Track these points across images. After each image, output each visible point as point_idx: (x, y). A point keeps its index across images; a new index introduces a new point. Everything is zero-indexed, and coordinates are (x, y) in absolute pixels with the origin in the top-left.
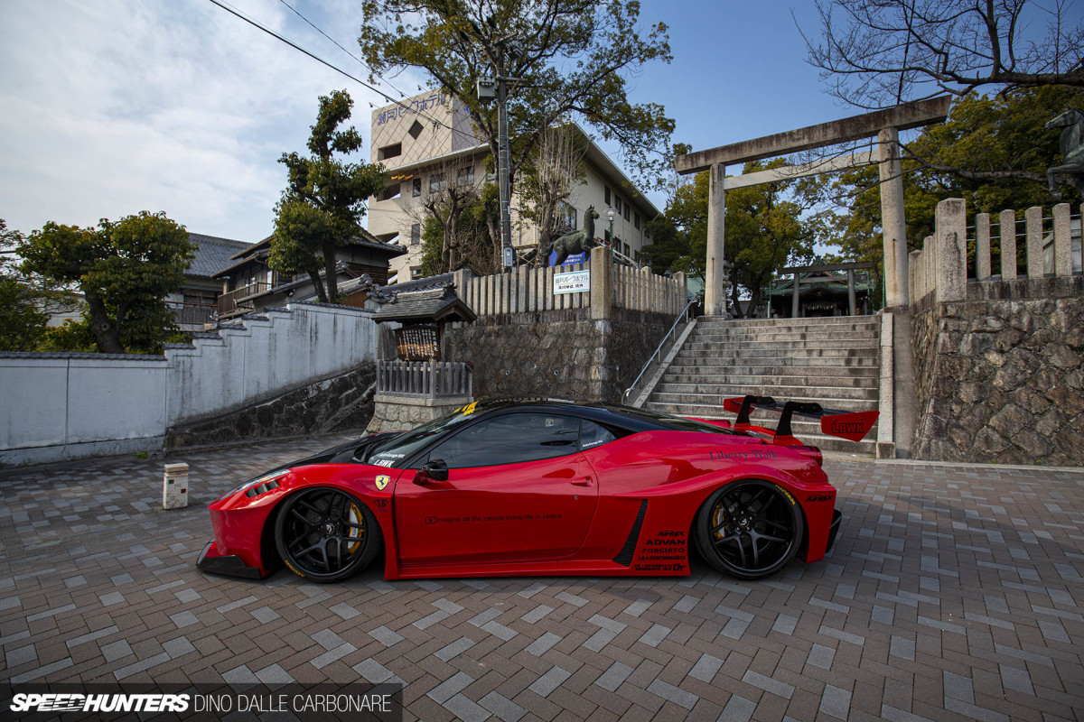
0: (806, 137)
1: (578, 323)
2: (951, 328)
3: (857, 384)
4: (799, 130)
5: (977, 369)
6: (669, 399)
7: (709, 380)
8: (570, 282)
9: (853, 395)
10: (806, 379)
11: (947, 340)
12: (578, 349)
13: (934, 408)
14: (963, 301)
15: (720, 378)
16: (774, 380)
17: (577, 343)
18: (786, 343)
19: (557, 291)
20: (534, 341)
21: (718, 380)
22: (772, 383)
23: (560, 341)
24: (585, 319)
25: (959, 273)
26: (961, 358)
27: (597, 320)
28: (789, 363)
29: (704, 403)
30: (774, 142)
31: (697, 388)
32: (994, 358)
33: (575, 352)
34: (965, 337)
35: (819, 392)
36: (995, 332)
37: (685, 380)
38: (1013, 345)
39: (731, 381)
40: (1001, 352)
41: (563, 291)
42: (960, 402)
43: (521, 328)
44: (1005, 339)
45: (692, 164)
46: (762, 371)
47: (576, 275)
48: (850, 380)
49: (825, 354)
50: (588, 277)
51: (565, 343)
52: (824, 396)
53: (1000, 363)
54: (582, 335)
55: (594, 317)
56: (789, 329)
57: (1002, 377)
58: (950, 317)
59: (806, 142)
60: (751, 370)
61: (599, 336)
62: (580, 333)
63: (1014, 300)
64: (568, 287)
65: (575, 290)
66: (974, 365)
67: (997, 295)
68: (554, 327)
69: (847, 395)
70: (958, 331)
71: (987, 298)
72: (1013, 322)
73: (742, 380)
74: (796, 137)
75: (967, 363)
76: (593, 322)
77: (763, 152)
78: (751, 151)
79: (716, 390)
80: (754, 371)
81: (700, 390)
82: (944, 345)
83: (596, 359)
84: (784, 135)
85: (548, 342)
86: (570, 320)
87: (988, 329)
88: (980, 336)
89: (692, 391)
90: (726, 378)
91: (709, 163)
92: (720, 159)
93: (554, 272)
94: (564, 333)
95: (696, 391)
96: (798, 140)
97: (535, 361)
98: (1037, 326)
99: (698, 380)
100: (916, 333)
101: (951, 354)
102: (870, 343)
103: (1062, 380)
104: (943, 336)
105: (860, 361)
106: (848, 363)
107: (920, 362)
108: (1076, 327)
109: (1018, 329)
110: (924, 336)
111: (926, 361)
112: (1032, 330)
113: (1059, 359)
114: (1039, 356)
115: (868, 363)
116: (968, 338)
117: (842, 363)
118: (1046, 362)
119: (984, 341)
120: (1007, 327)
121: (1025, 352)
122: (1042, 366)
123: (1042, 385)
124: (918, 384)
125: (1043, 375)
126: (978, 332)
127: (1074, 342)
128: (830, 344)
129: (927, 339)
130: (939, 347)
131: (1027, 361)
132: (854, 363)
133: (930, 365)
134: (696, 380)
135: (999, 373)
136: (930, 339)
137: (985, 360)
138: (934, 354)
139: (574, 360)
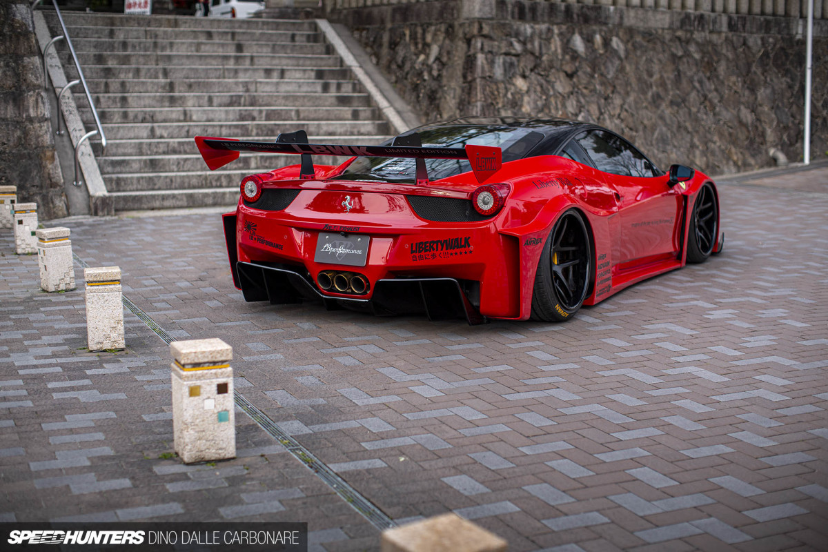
2: (486, 49)
3: (355, 115)
5: (509, 96)
6: (121, 150)
7: (159, 117)
9: (363, 130)
10: (298, 112)
11: (485, 62)
14: (492, 19)
15: (175, 112)
16: (255, 114)
18: (226, 58)
21: (174, 116)
22: (254, 119)
26: (496, 83)
28: (252, 88)
29: (180, 153)
31: (152, 130)
32: (520, 83)
34: (497, 61)
35: (325, 129)
36: (517, 55)
37: (117, 118)
38: (531, 70)
39: (194, 118)
40: (524, 77)
44: (526, 63)
46: (227, 100)
48: (347, 111)
49: (287, 74)
52: (330, 134)
53: (525, 88)
57: (529, 103)
58: (484, 36)
60: (210, 100)
63: (528, 22)
66: (507, 90)
67: (516, 16)
69: (355, 131)
70: (491, 52)
71: (509, 18)
72: (529, 46)
73: (211, 116)
75: (502, 86)
79: (184, 132)
80: (216, 101)
81: (158, 132)
82: (483, 68)
83: (32, 79)
87: (513, 52)
88: (508, 59)
89: (145, 135)
90: (185, 113)
95: (152, 134)
98: (544, 51)
99: (140, 117)
100: (385, 50)
101: (490, 79)
102: (331, 62)
103: (564, 106)
104: (481, 58)
105: (339, 86)
106: (326, 88)
107: (416, 88)
108: (567, 54)
109: (532, 53)
110: (417, 55)
111: (441, 87)
112: (541, 55)
113: (561, 86)
114: (548, 82)
115: (347, 90)
116: (500, 60)
117: (319, 88)
118: (553, 87)
119: (512, 64)
120: (525, 50)
121: (539, 77)
122: (551, 93)
123: (553, 111)
124: (427, 114)
125: (553, 100)
126: (507, 54)
127: (568, 68)
128: (284, 62)
129: (432, 59)
130: (479, 71)
131: (542, 87)
132: (333, 88)
133: (459, 91)
134: (136, 117)
135: (526, 99)
136: (445, 59)
137: (514, 85)
138: (469, 78)
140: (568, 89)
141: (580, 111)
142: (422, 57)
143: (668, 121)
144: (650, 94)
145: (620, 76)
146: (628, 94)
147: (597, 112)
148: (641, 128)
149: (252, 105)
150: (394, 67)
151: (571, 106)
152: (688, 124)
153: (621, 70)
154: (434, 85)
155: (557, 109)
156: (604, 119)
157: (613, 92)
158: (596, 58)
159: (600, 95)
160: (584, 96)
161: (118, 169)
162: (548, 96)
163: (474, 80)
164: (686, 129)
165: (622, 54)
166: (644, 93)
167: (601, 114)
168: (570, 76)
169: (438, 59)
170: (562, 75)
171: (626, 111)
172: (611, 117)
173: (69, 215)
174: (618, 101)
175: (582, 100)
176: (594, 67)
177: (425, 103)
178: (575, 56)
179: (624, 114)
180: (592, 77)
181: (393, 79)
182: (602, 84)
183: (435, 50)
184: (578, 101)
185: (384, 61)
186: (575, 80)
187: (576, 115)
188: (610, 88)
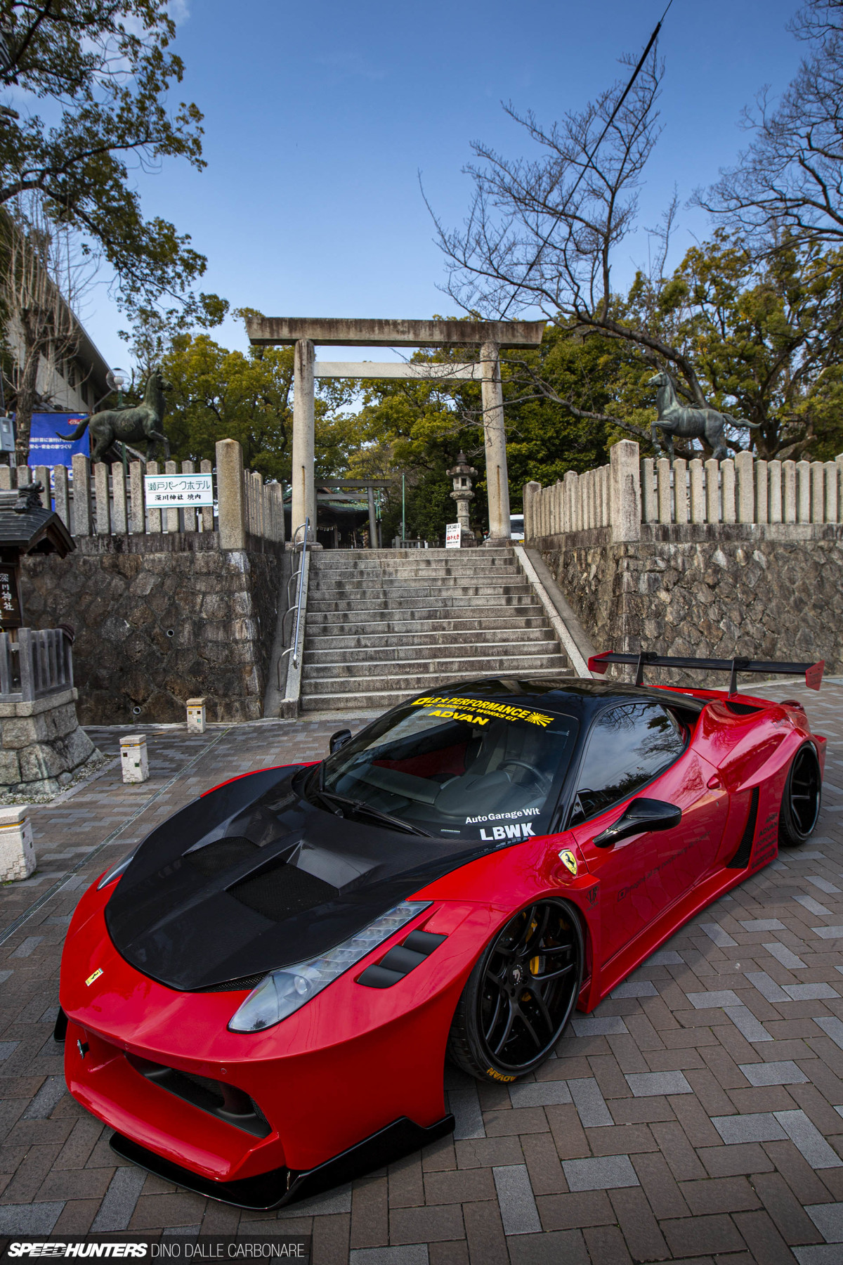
0: (412, 332)
1: (199, 555)
2: (632, 568)
3: (528, 624)
4: (403, 322)
5: (653, 607)
6: (329, 658)
7: (368, 630)
8: (177, 491)
9: (532, 636)
11: (631, 579)
12: (204, 594)
13: (629, 645)
14: (638, 541)
15: (381, 625)
16: (445, 625)
17: (201, 586)
18: (435, 580)
19: (151, 501)
20: (118, 583)
21: (380, 628)
22: (444, 629)
23: (168, 582)
24: (210, 548)
25: (635, 515)
26: (641, 596)
27: (231, 551)
28: (449, 603)
29: (376, 659)
30: (376, 328)
31: (359, 640)
32: (664, 596)
33: (199, 600)
34: (642, 577)
35: (499, 636)
36: (661, 572)
37: (336, 631)
38: (675, 584)
39: (396, 629)
40: (667, 590)
41: (164, 503)
42: (646, 639)
43: (85, 562)
44: (670, 577)
45: (272, 333)
46: (425, 614)
47: (188, 480)
48: (521, 620)
49: (481, 592)
50: (210, 483)
51: (180, 585)
52: (504, 641)
53: (668, 600)
54: (208, 574)
55: (225, 545)
56: (428, 562)
57: (671, 613)
58: (630, 557)
59: (410, 337)
60: (412, 614)
61: (238, 575)
62: (204, 570)
63: (672, 543)
64: (174, 497)
65: (186, 503)
66: (651, 602)
67: (661, 538)
68: (153, 561)
69: (526, 637)
70: (637, 570)
71: (654, 540)
72: (673, 563)
73: (409, 627)
74: (400, 328)
75: (646, 599)
76: (225, 553)
77: (363, 338)
78: (348, 333)
79: (383, 642)
80: (417, 615)
81: (363, 643)
82: (628, 584)
83: (239, 609)
84: (387, 322)
85: (145, 584)
86: (184, 550)
87: (658, 569)
88: (652, 575)
89: (353, 645)
90: (389, 626)
91: (295, 336)
92: (310, 334)
93: (144, 472)
94: (173, 569)
95: (359, 644)
96: (403, 332)
97: (126, 616)
98: (687, 567)
99: (354, 630)
100: (561, 569)
101: (635, 593)
102: (518, 579)
103: (706, 613)
104: (626, 576)
105: (520, 599)
106: (509, 601)
107: (580, 600)
108: (710, 567)
109: (676, 569)
110: (582, 573)
111: (597, 599)
112: (684, 570)
113: (703, 596)
114: (691, 593)
115: (527, 601)
116: (644, 577)
117: (504, 602)
118: (696, 599)
119: (656, 580)
120: (669, 567)
121: (682, 590)
122: (694, 603)
123: (695, 619)
124: (587, 622)
125: (695, 610)
126: (651, 571)
127: (710, 581)
128: (481, 581)
129: (592, 576)
130: (625, 586)
131: (684, 598)
132: (515, 602)
133: (609, 604)
134: (350, 630)
135: (669, 609)
136: (600, 577)
137: (658, 597)
138: (618, 593)
139: (201, 612)
140: (710, 599)
141: (722, 618)
142: (585, 575)
143: (811, 623)
144: (793, 599)
145: (762, 585)
146: (770, 600)
147: (738, 618)
148: (783, 631)
149: (445, 617)
150: (566, 582)
151: (713, 614)
153: (763, 579)
154: (592, 598)
155: (699, 617)
156: (746, 624)
157: (754, 600)
158: (738, 570)
159: (742, 603)
160: (726, 604)
161: (321, 674)
162: (690, 606)
163: (621, 595)
165: (764, 565)
166: (787, 598)
167: (743, 619)
168: (712, 587)
169: (595, 576)
170: (704, 587)
171: (768, 615)
172: (753, 622)
173: (262, 716)
174: (760, 607)
175: (724, 608)
176: (736, 577)
177: (586, 612)
178: (717, 570)
179: (765, 619)
180: (735, 587)
181: (566, 592)
182: (744, 592)
183: (594, 569)
184: (720, 609)
185: (560, 578)
186: (717, 590)
187: (719, 622)
188: (752, 596)
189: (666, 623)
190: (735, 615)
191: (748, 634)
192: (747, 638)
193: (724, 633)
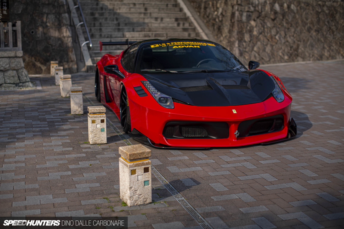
2: (239, 10)
3: (189, 35)
5: (248, 28)
6: (98, 48)
7: (113, 36)
10: (167, 34)
11: (238, 15)
12: (47, 14)
13: (238, 44)
15: (120, 34)
16: (150, 35)
17: (45, 10)
18: (140, 13)
21: (119, 36)
22: (150, 37)
26: (243, 23)
28: (150, 25)
31: (111, 41)
32: (253, 23)
33: (45, 17)
34: (244, 14)
36: (252, 12)
38: (257, 18)
40: (254, 20)
42: (245, 42)
44: (255, 15)
46: (140, 30)
49: (164, 20)
51: (35, 9)
53: (255, 25)
54: (49, 4)
57: (256, 31)
60: (133, 30)
62: (47, 2)
66: (247, 25)
70: (241, 11)
72: (257, 8)
73: (133, 36)
75: (245, 24)
80: (135, 30)
82: (238, 17)
83: (64, 21)
87: (250, 11)
88: (248, 13)
98: (263, 10)
99: (106, 36)
100: (202, 10)
101: (240, 21)
102: (181, 14)
103: (270, 32)
104: (237, 13)
105: (184, 24)
106: (178, 25)
107: (213, 25)
108: (272, 11)
109: (258, 11)
110: (214, 12)
111: (222, 24)
112: (262, 12)
113: (269, 24)
114: (264, 22)
115: (187, 25)
117: (176, 25)
118: (266, 25)
119: (249, 16)
120: (255, 10)
121: (261, 21)
122: (266, 27)
123: (266, 34)
124: (217, 35)
125: (266, 30)
126: (248, 11)
127: (273, 17)
128: (163, 15)
129: (219, 13)
130: (236, 18)
131: (262, 24)
132: (181, 26)
133: (229, 26)
134: (105, 36)
135: (255, 29)
136: (224, 14)
137: (250, 24)
138: (233, 21)
139: (46, 22)
140: (273, 25)
141: (277, 34)
142: (216, 13)
143: (314, 38)
144: (306, 27)
145: (294, 20)
146: (297, 27)
148: (302, 41)
149: (149, 31)
150: (205, 16)
151: (273, 32)
152: (322, 39)
153: (295, 17)
154: (220, 24)
155: (268, 33)
156: (287, 37)
158: (284, 13)
159: (285, 28)
160: (279, 28)
161: (97, 55)
162: (264, 28)
163: (234, 22)
164: (321, 41)
165: (295, 11)
166: (304, 27)
167: (286, 35)
168: (273, 20)
169: (221, 13)
170: (270, 20)
171: (296, 34)
172: (290, 36)
173: (78, 72)
174: (293, 30)
175: (278, 30)
176: (283, 16)
177: (216, 31)
178: (275, 12)
180: (283, 20)
181: (205, 21)
182: (287, 23)
183: (220, 10)
184: (276, 30)
185: (202, 14)
186: (275, 22)
187: (275, 35)
188: (290, 25)
189: (254, 35)
190: (283, 33)
191: (287, 41)
192: (287, 43)
193: (278, 41)
